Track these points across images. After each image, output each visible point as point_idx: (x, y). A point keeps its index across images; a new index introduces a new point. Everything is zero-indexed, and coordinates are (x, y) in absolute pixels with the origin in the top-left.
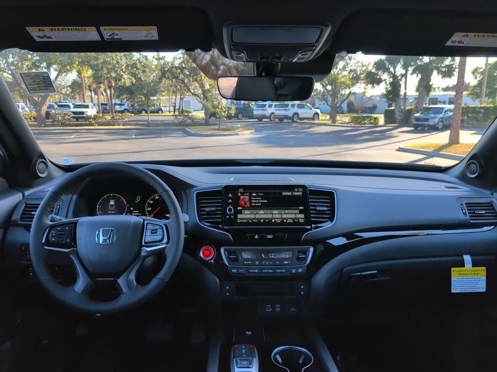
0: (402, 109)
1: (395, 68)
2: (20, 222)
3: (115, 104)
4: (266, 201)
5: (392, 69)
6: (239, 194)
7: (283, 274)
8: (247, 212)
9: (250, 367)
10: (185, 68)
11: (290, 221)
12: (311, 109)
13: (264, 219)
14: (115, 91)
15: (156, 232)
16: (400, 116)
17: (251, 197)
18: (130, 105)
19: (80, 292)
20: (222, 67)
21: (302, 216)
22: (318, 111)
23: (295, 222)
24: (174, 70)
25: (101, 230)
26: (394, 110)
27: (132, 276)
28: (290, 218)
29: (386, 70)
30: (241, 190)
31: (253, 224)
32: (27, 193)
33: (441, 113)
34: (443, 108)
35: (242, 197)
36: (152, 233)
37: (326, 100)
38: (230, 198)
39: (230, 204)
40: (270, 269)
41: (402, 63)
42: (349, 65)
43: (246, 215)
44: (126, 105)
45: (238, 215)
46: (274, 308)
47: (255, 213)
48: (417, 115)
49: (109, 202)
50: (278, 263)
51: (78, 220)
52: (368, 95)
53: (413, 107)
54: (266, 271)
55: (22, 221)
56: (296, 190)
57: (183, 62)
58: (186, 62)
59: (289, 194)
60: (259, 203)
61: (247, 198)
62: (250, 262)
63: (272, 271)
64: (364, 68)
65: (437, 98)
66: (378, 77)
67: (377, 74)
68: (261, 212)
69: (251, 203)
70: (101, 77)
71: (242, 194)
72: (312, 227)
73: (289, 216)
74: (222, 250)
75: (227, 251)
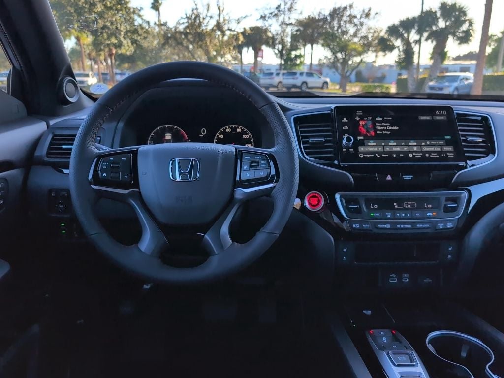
0: (414, 78)
1: (409, 33)
2: (46, 159)
3: (116, 74)
4: (397, 128)
5: (406, 35)
6: (358, 118)
7: (425, 231)
8: (372, 143)
9: (413, 366)
10: (190, 33)
11: (434, 155)
12: (320, 78)
13: (398, 153)
14: (115, 60)
15: (258, 166)
16: (413, 85)
17: (374, 122)
19: (148, 253)
20: (228, 33)
21: (450, 148)
22: (328, 80)
23: (442, 156)
24: (178, 36)
25: (177, 160)
26: (406, 79)
27: (225, 229)
28: (434, 152)
29: (399, 36)
30: (360, 113)
31: (382, 159)
32: (52, 122)
33: (456, 81)
34: (459, 76)
35: (362, 123)
36: (251, 167)
37: (336, 69)
38: (345, 124)
39: (346, 132)
40: (408, 224)
41: (417, 29)
42: (361, 31)
43: (371, 147)
45: (359, 147)
46: (400, 278)
47: (383, 144)
48: (431, 83)
49: (164, 137)
50: (419, 214)
51: (139, 148)
52: (377, 65)
53: (426, 76)
54: (402, 226)
55: (49, 157)
56: (437, 112)
57: (187, 27)
58: (190, 28)
59: (428, 118)
60: (387, 130)
61: (370, 124)
62: (378, 214)
63: (410, 226)
64: (376, 35)
65: (448, 68)
66: (391, 44)
67: (389, 40)
68: (392, 143)
69: (375, 131)
70: (101, 43)
71: (362, 118)
72: (467, 164)
73: (432, 149)
74: (337, 197)
75: (344, 199)
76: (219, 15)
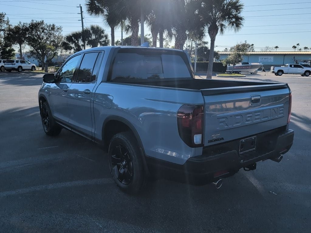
1: (78, 41)
12: (30, 64)
29: (73, 42)
41: (82, 39)
64: (59, 40)
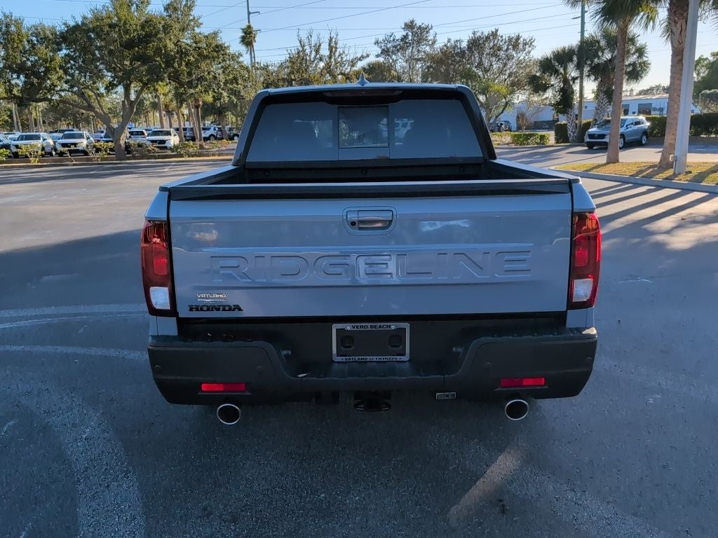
0: (577, 124)
5: (562, 70)
10: (295, 80)
16: (574, 133)
18: (217, 129)
26: (565, 125)
33: (623, 126)
41: (575, 63)
44: (212, 129)
48: (593, 130)
53: (591, 120)
58: (295, 73)
64: (527, 71)
66: (544, 82)
67: (543, 79)
76: (330, 58)
